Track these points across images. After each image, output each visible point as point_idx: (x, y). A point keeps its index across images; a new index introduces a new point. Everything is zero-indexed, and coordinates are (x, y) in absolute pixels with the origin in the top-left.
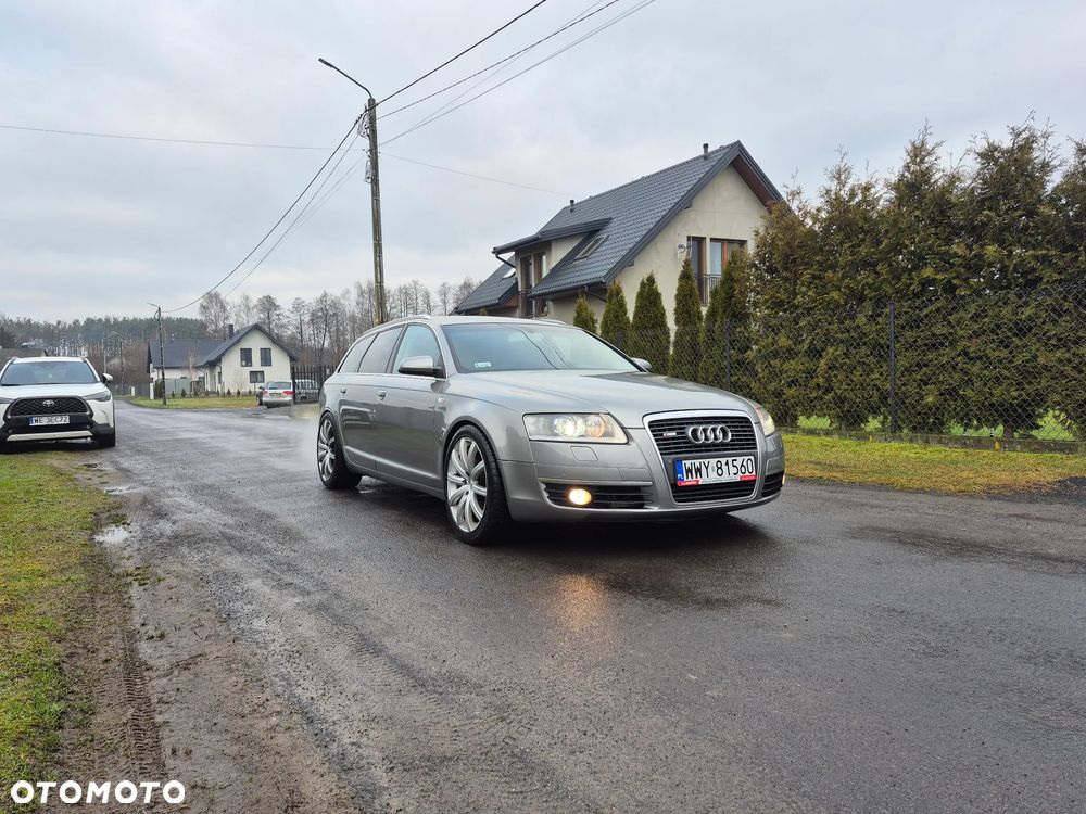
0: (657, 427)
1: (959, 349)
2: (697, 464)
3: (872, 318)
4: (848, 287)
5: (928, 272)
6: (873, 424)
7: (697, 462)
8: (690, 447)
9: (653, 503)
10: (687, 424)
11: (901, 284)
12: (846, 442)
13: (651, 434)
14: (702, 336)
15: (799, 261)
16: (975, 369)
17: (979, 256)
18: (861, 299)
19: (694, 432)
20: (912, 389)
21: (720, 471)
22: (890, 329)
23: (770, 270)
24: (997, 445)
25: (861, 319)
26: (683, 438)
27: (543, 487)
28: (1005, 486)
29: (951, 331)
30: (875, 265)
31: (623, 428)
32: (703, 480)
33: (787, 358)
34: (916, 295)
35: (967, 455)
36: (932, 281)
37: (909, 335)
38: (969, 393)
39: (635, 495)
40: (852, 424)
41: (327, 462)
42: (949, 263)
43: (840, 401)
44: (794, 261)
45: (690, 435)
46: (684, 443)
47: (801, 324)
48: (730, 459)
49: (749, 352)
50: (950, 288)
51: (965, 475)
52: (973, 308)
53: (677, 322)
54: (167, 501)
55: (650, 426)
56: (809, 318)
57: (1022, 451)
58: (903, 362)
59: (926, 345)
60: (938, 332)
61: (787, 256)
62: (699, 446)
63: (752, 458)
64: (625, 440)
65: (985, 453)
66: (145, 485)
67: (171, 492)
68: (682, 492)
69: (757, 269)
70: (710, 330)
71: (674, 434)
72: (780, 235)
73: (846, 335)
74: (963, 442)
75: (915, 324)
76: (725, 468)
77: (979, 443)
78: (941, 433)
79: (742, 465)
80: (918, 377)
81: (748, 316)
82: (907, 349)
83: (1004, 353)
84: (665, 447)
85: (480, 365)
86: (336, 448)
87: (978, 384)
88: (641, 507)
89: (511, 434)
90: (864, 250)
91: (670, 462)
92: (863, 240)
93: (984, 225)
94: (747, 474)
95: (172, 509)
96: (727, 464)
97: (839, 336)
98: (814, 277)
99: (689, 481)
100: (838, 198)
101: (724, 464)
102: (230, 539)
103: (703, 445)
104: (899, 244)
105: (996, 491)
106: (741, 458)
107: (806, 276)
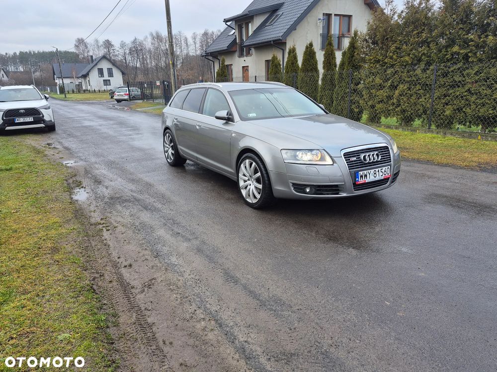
0: (347, 156)
1: (467, 88)
2: (365, 173)
3: (424, 70)
4: (414, 54)
5: (456, 49)
6: (417, 122)
7: (365, 172)
8: (362, 165)
9: (344, 192)
10: (361, 153)
11: (441, 54)
12: (406, 133)
13: (344, 159)
14: (337, 76)
15: (389, 39)
16: (473, 99)
17: (484, 42)
18: (420, 60)
19: (365, 157)
20: (440, 107)
21: (375, 175)
22: (433, 77)
23: (373, 43)
24: (479, 137)
25: (418, 71)
26: (359, 160)
27: (291, 185)
28: (487, 163)
29: (464, 79)
30: (429, 43)
31: (331, 157)
32: (368, 180)
33: (380, 89)
34: (448, 60)
35: (465, 142)
36: (458, 54)
37: (442, 80)
38: (468, 110)
39: (335, 189)
40: (408, 122)
41: (170, 153)
42: (468, 44)
43: (404, 111)
44: (387, 39)
45: (362, 158)
46: (360, 163)
47: (388, 72)
48: (380, 169)
49: (360, 85)
50: (466, 57)
51: (466, 155)
52: (476, 69)
53: (324, 68)
54: (97, 172)
55: (344, 155)
56: (392, 69)
57: (491, 140)
58: (437, 94)
59: (449, 85)
60: (457, 80)
61: (384, 37)
62: (367, 164)
63: (389, 167)
64: (332, 163)
65: (474, 141)
66: (82, 160)
67: (96, 166)
68: (357, 186)
69: (367, 41)
70: (341, 74)
71: (355, 159)
72: (381, 25)
73: (409, 79)
74: (463, 134)
75: (445, 75)
76: (377, 173)
77: (471, 135)
78: (451, 128)
79: (385, 171)
80: (444, 101)
81: (360, 66)
82: (440, 87)
83: (489, 92)
84: (351, 165)
85: (251, 115)
86: (175, 148)
87: (473, 106)
88: (338, 194)
89: (275, 159)
90: (424, 35)
91: (353, 173)
92: (424, 30)
93: (489, 24)
94: (387, 175)
95: (102, 178)
96: (378, 171)
97: (406, 79)
98: (397, 48)
99: (361, 181)
100: (412, 6)
101: (377, 171)
102: (138, 200)
103: (369, 163)
104: (443, 33)
105: (483, 166)
106: (385, 168)
107: (393, 48)
